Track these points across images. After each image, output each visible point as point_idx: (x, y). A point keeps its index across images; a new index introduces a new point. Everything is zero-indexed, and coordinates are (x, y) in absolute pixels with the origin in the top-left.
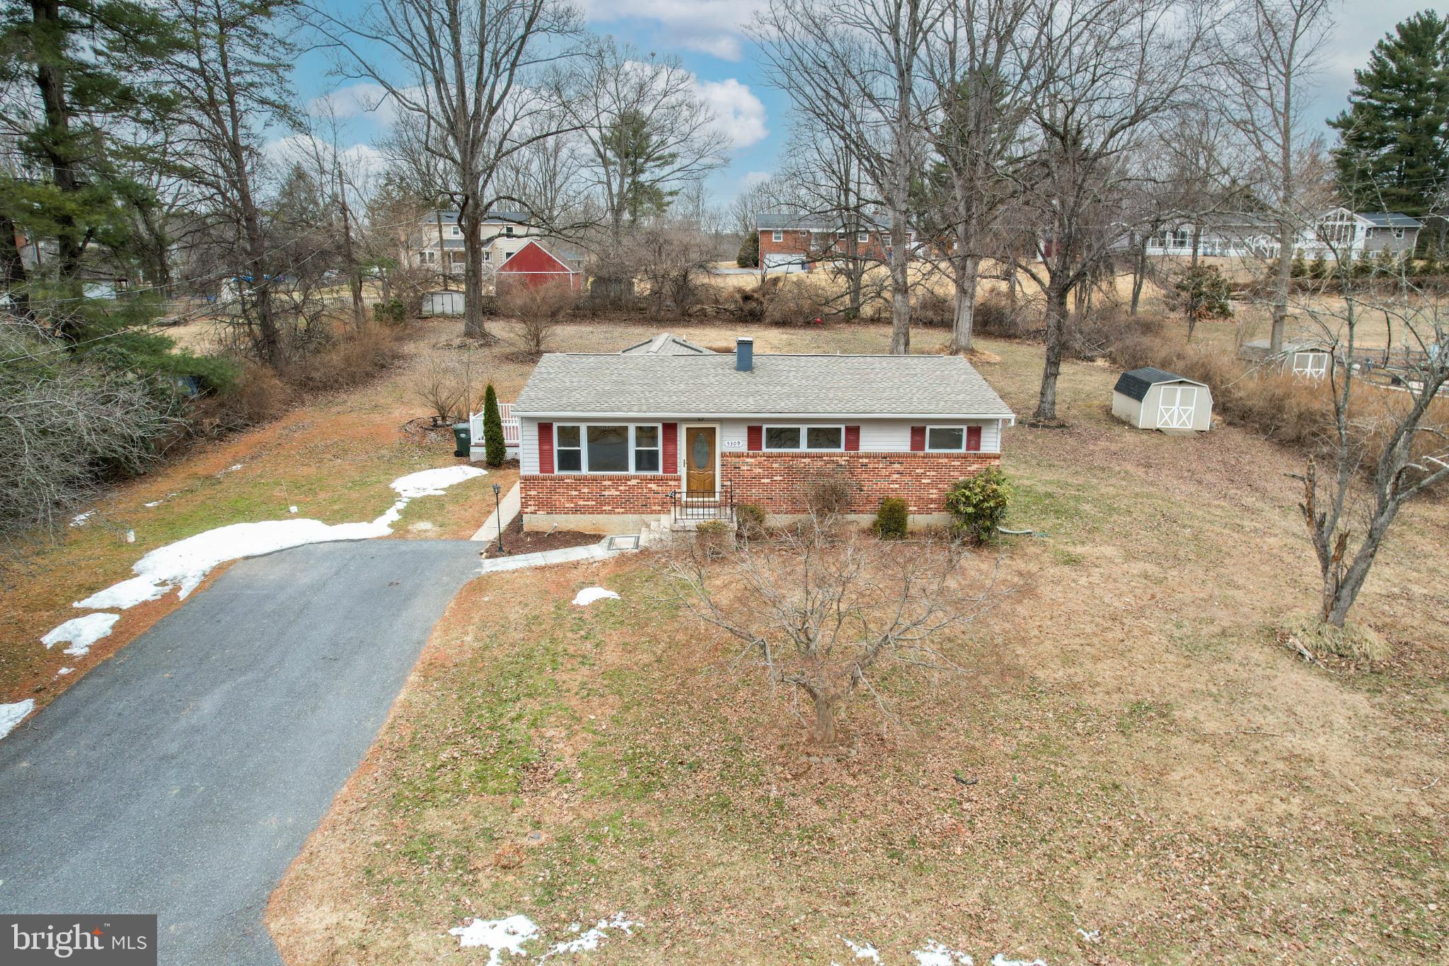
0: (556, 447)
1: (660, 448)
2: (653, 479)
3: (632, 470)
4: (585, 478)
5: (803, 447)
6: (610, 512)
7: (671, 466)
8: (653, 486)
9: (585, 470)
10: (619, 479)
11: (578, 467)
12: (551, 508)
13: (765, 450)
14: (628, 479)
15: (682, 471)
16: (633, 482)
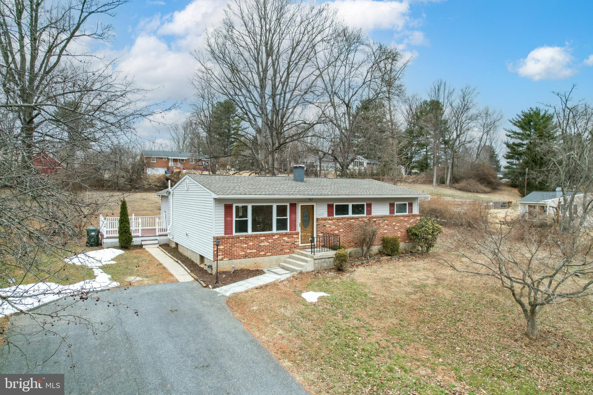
0: (234, 219)
1: (288, 217)
2: (286, 235)
3: (274, 230)
4: (251, 236)
5: (350, 215)
6: (264, 255)
7: (293, 227)
8: (286, 239)
9: (250, 232)
10: (269, 235)
11: (246, 230)
12: (232, 256)
13: (335, 216)
14: (273, 235)
15: (299, 229)
16: (276, 237)
